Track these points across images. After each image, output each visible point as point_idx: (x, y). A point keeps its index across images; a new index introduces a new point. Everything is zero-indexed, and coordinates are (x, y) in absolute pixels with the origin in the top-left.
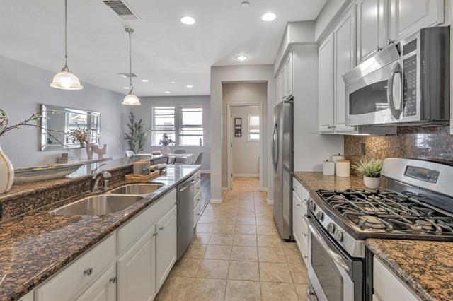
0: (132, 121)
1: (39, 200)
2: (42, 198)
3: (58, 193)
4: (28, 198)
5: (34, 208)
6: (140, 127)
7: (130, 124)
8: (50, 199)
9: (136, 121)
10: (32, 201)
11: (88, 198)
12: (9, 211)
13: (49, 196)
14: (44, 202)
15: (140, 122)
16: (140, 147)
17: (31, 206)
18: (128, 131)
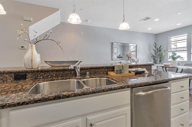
0: (155, 47)
1: (46, 75)
2: (48, 75)
3: (58, 74)
4: (40, 73)
5: (43, 78)
6: (160, 50)
7: (155, 49)
8: (52, 76)
9: (158, 47)
10: (42, 75)
11: (72, 80)
12: (30, 77)
13: (52, 74)
14: (49, 77)
15: (160, 47)
16: (160, 61)
17: (41, 77)
18: (153, 52)
